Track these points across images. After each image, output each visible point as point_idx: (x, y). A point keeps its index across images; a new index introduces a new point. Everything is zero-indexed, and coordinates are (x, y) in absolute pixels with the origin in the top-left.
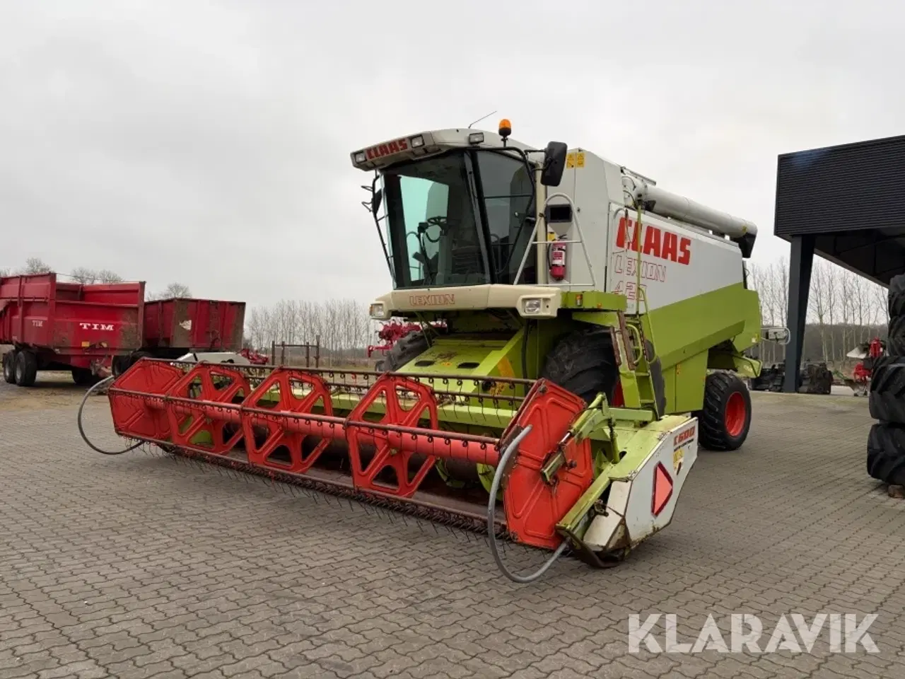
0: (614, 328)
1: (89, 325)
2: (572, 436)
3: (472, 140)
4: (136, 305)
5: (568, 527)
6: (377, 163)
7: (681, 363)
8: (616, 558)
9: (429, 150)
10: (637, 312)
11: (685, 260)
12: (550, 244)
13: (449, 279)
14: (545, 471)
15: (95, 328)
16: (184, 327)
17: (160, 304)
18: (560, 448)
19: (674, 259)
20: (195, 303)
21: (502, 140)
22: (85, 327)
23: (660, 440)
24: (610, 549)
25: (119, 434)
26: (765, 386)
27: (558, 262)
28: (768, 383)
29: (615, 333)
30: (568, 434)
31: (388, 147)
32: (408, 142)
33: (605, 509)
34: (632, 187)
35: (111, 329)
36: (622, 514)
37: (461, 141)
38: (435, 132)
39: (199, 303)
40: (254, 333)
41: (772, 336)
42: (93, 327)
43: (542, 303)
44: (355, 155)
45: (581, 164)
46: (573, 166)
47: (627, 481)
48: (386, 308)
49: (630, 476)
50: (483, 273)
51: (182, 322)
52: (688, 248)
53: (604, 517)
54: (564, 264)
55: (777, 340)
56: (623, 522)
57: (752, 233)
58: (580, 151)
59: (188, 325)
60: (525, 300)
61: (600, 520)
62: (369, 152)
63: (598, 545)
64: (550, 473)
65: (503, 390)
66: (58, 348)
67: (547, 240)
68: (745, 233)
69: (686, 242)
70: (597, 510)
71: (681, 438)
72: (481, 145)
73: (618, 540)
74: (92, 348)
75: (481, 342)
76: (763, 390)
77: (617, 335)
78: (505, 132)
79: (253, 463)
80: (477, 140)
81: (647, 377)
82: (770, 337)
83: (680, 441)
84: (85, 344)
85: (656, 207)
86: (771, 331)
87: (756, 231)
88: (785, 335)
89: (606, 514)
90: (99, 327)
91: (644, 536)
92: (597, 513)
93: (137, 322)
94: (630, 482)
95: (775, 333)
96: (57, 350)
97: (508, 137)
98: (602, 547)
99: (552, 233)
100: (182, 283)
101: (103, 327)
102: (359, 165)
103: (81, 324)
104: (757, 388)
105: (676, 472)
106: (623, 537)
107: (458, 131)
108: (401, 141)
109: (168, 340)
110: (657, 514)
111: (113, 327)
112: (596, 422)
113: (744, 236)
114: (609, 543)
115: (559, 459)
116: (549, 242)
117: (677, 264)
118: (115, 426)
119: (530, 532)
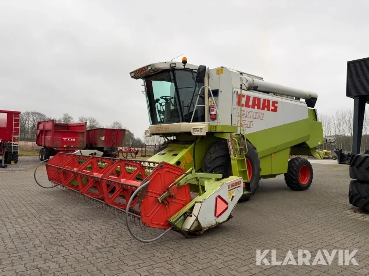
0: (228, 140)
1: (66, 139)
2: (175, 184)
3: (171, 66)
4: (83, 131)
5: (171, 221)
6: (140, 76)
7: (274, 153)
8: (197, 234)
9: (155, 70)
10: (241, 133)
11: (275, 110)
12: (210, 106)
13: (169, 120)
14: (159, 199)
15: (69, 140)
16: (102, 139)
17: (93, 131)
18: (168, 189)
19: (268, 110)
20: (106, 130)
21: (184, 65)
22: (65, 140)
23: (220, 186)
24: (191, 230)
25: (50, 181)
26: (344, 162)
27: (212, 113)
28: (346, 161)
29: (229, 142)
30: (173, 183)
31: (140, 70)
32: (146, 68)
33: (191, 214)
34: (246, 81)
35: (74, 140)
36: (197, 216)
37: (167, 67)
38: (155, 64)
39: (107, 130)
40: (146, 140)
41: (328, 141)
42: (68, 139)
43: (199, 130)
44: (131, 73)
45: (222, 73)
46: (219, 74)
47: (200, 203)
48: (150, 132)
49: (202, 200)
50: (179, 118)
51: (101, 137)
52: (276, 105)
53: (190, 217)
54: (215, 113)
55: (331, 143)
56: (197, 220)
57: (315, 97)
58: (222, 67)
59: (103, 138)
60: (194, 129)
61: (189, 218)
62: (135, 72)
63: (187, 229)
64: (161, 199)
65: (187, 165)
66: (55, 147)
67: (209, 104)
68: (311, 97)
69: (274, 103)
70: (188, 214)
71: (232, 185)
72: (175, 68)
73: (196, 227)
74: (67, 147)
75: (184, 145)
76: (345, 164)
77: (230, 142)
78: (185, 62)
79: (81, 193)
80: (173, 66)
81: (244, 160)
82: (328, 142)
83: (232, 187)
84: (65, 146)
85: (258, 89)
86: (328, 139)
87: (317, 96)
88: (334, 140)
89: (191, 216)
90: (70, 140)
91: (210, 226)
92: (188, 216)
93: (84, 137)
94: (201, 203)
95: (330, 140)
96: (55, 148)
97: (186, 64)
98: (188, 229)
99: (211, 101)
100: (119, 121)
101: (71, 140)
102: (133, 77)
103: (63, 139)
104: (342, 163)
105: (230, 199)
106: (198, 226)
107: (165, 63)
108: (144, 68)
109: (96, 144)
110: (218, 217)
111: (75, 140)
112: (188, 179)
113: (311, 99)
114: (191, 228)
115: (166, 194)
116: (210, 105)
117: (270, 112)
118: (48, 178)
119: (153, 222)
